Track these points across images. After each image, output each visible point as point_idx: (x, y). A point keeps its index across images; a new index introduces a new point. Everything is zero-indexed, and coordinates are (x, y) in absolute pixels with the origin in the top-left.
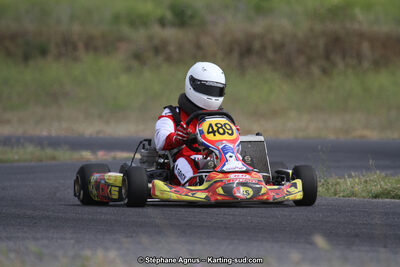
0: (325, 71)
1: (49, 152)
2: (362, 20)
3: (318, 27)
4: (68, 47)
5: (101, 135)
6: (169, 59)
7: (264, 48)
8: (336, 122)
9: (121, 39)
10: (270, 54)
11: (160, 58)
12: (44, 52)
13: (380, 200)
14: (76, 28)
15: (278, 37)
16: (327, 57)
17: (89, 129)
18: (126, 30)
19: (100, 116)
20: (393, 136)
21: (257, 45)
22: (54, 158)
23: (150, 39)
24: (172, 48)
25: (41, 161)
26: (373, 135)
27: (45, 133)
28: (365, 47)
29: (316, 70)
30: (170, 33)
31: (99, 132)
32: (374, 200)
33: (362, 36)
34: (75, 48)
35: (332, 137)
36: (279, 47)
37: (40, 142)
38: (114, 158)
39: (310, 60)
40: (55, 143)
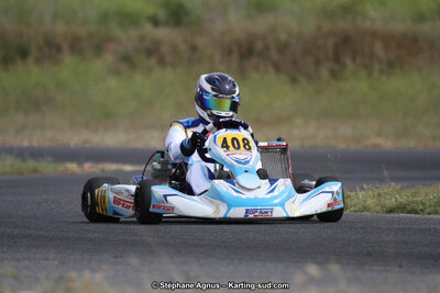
0: (334, 74)
1: (31, 164)
3: (327, 26)
4: (51, 49)
5: (87, 146)
6: (162, 62)
7: (267, 48)
8: (346, 130)
9: (109, 40)
11: (153, 61)
12: (24, 54)
13: (396, 215)
14: (60, 28)
15: (283, 37)
16: (337, 59)
17: (75, 139)
18: (116, 31)
19: (87, 125)
20: (409, 144)
21: (259, 45)
22: (36, 171)
23: (142, 38)
24: (165, 49)
25: (22, 174)
26: (387, 144)
27: (26, 144)
28: (379, 48)
29: (325, 73)
30: (163, 33)
31: (85, 142)
32: (388, 215)
33: (374, 35)
34: (59, 49)
35: (342, 146)
36: (283, 48)
37: (21, 154)
38: (103, 171)
39: (318, 63)
40: (36, 154)
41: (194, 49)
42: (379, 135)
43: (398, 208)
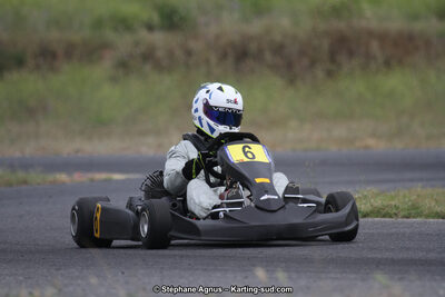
0: (330, 74)
1: (21, 175)
2: (370, 16)
3: (322, 26)
4: (48, 57)
5: (79, 154)
6: (159, 67)
7: (261, 51)
10: (268, 56)
11: (148, 68)
12: (20, 62)
14: (54, 35)
15: (278, 37)
16: (333, 57)
17: (67, 147)
18: (110, 35)
19: (82, 133)
21: (253, 47)
22: (25, 182)
23: (137, 44)
24: (160, 54)
25: (11, 185)
27: (18, 154)
28: (375, 46)
29: (320, 74)
30: (159, 39)
31: (77, 152)
33: (371, 34)
34: (54, 57)
36: (279, 49)
37: (12, 165)
38: (92, 180)
39: (313, 63)
40: (26, 165)
41: (189, 53)
42: (373, 135)
43: (372, 212)
